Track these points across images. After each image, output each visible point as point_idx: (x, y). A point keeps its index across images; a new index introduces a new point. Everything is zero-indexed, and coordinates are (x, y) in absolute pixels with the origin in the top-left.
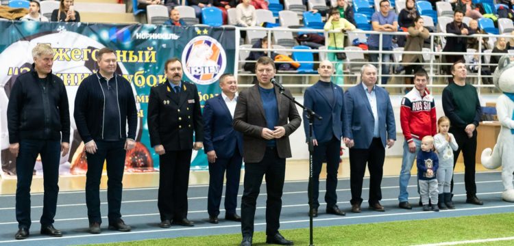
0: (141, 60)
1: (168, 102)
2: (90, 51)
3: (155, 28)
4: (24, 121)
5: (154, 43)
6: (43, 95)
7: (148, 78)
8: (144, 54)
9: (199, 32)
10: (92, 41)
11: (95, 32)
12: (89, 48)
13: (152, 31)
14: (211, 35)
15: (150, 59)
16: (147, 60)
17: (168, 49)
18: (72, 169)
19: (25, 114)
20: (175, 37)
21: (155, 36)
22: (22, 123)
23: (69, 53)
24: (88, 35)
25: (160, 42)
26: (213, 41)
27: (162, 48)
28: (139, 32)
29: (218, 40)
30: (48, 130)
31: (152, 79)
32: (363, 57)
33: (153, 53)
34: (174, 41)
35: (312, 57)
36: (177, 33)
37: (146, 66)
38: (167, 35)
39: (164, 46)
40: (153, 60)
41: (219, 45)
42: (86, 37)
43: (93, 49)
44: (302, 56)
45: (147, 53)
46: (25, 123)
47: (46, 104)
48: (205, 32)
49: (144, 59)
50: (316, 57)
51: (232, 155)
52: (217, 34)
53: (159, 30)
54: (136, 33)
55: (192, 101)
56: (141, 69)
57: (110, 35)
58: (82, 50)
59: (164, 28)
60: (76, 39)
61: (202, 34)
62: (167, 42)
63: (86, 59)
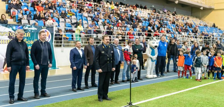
0: (26, 36)
1: (104, 52)
2: (9, 33)
3: (30, 26)
4: (13, 58)
5: (30, 31)
6: (21, 48)
7: (28, 41)
8: (26, 34)
9: (43, 28)
10: (10, 30)
11: (11, 27)
12: (9, 32)
13: (29, 27)
14: (47, 29)
15: (29, 36)
16: (28, 36)
17: (34, 33)
18: (4, 71)
19: (14, 56)
20: (36, 29)
21: (30, 29)
22: (12, 59)
23: (3, 33)
24: (9, 28)
25: (31, 30)
26: (47, 30)
27: (32, 32)
28: (25, 27)
29: (49, 30)
30: (23, 62)
31: (29, 42)
32: (84, 36)
33: (29, 34)
34: (36, 30)
35: (71, 36)
36: (37, 28)
37: (27, 38)
38: (33, 28)
39: (33, 32)
40: (30, 36)
41: (49, 32)
42: (8, 28)
43: (10, 32)
44: (69, 35)
45: (27, 34)
46: (14, 59)
47: (22, 52)
48: (45, 28)
49: (27, 35)
50: (72, 36)
51: (81, 68)
52: (48, 28)
53: (31, 27)
54: (24, 27)
55: (112, 52)
56: (26, 39)
57: (16, 28)
58: (7, 33)
59: (33, 26)
60: (5, 29)
61: (44, 28)
62: (34, 30)
63: (8, 35)
